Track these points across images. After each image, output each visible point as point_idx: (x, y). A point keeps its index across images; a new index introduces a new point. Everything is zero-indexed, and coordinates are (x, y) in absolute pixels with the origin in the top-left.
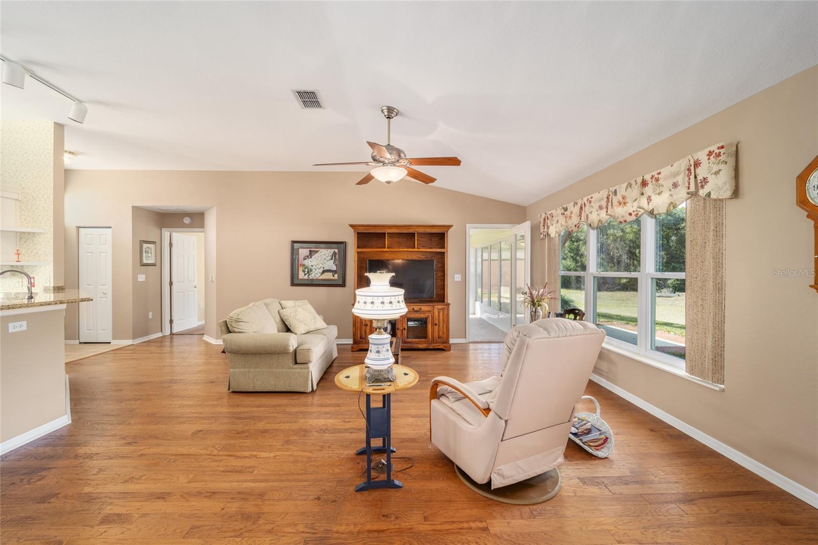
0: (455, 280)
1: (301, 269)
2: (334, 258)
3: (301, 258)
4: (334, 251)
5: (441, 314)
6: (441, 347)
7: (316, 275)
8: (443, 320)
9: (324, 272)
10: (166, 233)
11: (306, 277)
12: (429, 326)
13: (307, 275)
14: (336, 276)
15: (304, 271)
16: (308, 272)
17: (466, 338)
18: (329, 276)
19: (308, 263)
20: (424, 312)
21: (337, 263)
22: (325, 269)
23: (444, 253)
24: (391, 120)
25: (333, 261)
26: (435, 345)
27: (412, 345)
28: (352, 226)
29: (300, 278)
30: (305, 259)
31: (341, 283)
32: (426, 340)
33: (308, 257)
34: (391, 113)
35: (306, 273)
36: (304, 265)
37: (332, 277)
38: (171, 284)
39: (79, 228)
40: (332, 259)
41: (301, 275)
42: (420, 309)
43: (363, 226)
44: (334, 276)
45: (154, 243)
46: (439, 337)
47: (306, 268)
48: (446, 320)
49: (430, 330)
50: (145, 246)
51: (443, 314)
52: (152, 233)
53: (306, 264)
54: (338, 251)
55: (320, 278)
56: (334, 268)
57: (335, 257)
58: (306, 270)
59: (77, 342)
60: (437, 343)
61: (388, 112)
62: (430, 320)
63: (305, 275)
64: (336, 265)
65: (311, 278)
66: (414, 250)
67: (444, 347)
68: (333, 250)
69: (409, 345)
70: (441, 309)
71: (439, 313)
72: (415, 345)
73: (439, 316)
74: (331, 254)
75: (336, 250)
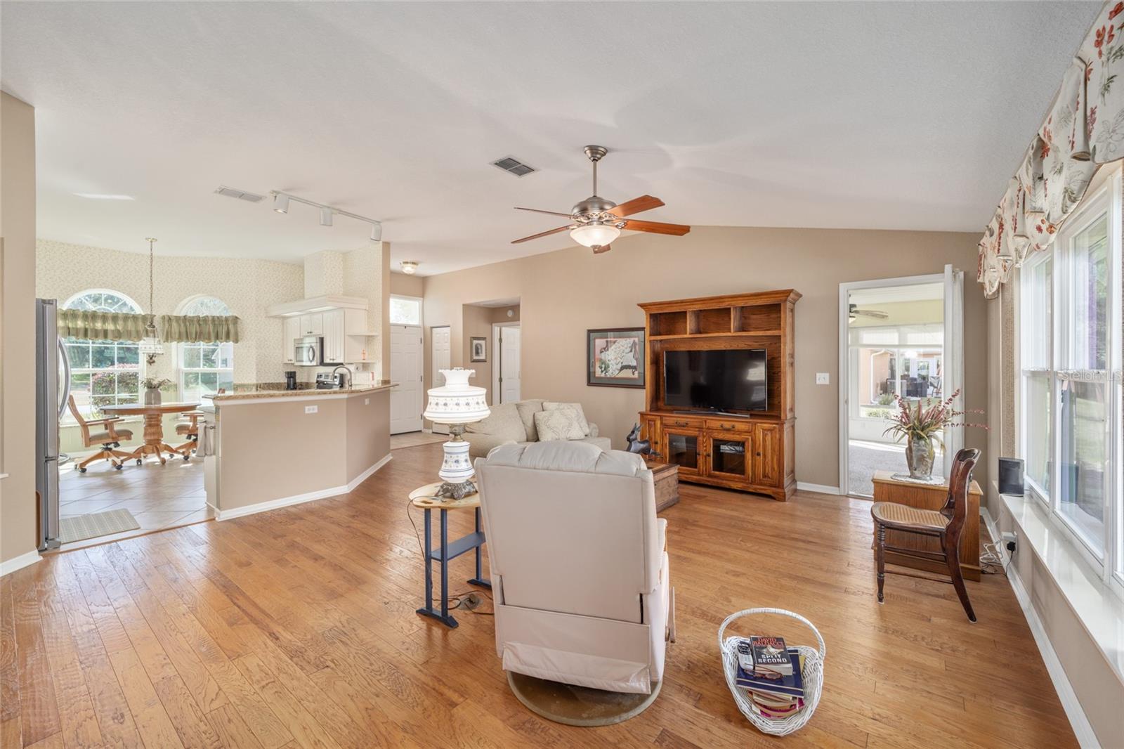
0: (818, 382)
1: (598, 365)
2: (633, 350)
3: (597, 351)
4: (634, 341)
5: (769, 438)
6: (769, 491)
7: (613, 372)
8: (773, 449)
9: (623, 368)
10: (496, 329)
11: (603, 375)
12: (748, 456)
13: (604, 372)
14: (636, 373)
15: (601, 368)
16: (605, 369)
17: (839, 487)
18: (627, 374)
19: (603, 356)
20: (740, 432)
21: (637, 356)
22: (624, 364)
23: (779, 337)
24: (597, 163)
25: (632, 354)
26: (758, 487)
27: (720, 481)
28: (642, 306)
29: (597, 376)
30: (601, 352)
31: (643, 384)
32: (743, 476)
33: (604, 349)
34: (596, 153)
35: (603, 369)
36: (601, 360)
37: (631, 376)
38: (501, 380)
39: (432, 328)
40: (631, 351)
41: (598, 373)
42: (733, 427)
43: (654, 304)
44: (633, 373)
45: (484, 339)
46: (765, 476)
47: (602, 364)
48: (777, 448)
49: (750, 462)
50: (475, 342)
51: (772, 439)
52: (481, 329)
53: (603, 358)
54: (639, 340)
55: (619, 376)
56: (634, 363)
57: (635, 348)
58: (603, 366)
59: (431, 431)
60: (761, 484)
61: (592, 153)
62: (749, 445)
63: (602, 372)
64: (636, 359)
65: (608, 376)
66: (729, 334)
67: (774, 493)
68: (632, 339)
69: (715, 480)
70: (769, 430)
71: (765, 436)
72: (724, 482)
73: (764, 440)
74: (630, 345)
75: (636, 340)
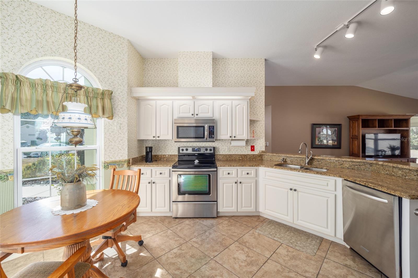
1: (317, 139)
2: (335, 133)
3: (317, 133)
4: (335, 129)
7: (325, 142)
11: (320, 143)
13: (320, 142)
15: (318, 140)
18: (332, 143)
19: (321, 135)
21: (336, 136)
22: (330, 139)
23: (408, 130)
25: (334, 135)
29: (316, 144)
30: (319, 134)
31: (339, 147)
33: (321, 132)
35: (320, 141)
36: (318, 137)
40: (334, 133)
41: (317, 142)
44: (335, 143)
54: (337, 129)
55: (327, 144)
56: (335, 138)
63: (319, 142)
65: (322, 144)
68: (334, 129)
74: (334, 131)
75: (336, 129)
